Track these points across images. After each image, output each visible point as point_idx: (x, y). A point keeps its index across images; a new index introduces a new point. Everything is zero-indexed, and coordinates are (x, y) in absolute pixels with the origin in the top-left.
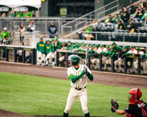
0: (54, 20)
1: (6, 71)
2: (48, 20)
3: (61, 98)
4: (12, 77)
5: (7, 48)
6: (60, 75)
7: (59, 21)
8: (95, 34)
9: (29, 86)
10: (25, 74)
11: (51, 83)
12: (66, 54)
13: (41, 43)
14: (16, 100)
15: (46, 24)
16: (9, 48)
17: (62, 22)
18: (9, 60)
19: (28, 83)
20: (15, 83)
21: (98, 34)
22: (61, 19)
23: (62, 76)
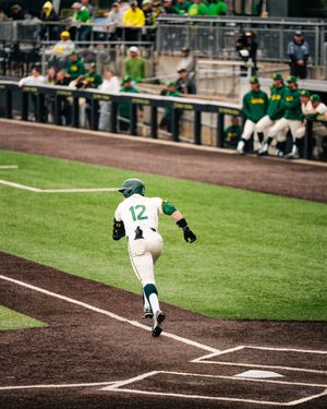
0: (303, 27)
1: (170, 175)
2: (287, 26)
3: (311, 264)
4: (186, 194)
5: (176, 106)
6: (314, 187)
7: (317, 28)
9: (228, 225)
10: (221, 184)
11: (287, 216)
14: (192, 269)
15: (281, 37)
16: (180, 106)
17: (323, 32)
18: (181, 137)
19: (227, 214)
22: (322, 23)
23: (318, 191)
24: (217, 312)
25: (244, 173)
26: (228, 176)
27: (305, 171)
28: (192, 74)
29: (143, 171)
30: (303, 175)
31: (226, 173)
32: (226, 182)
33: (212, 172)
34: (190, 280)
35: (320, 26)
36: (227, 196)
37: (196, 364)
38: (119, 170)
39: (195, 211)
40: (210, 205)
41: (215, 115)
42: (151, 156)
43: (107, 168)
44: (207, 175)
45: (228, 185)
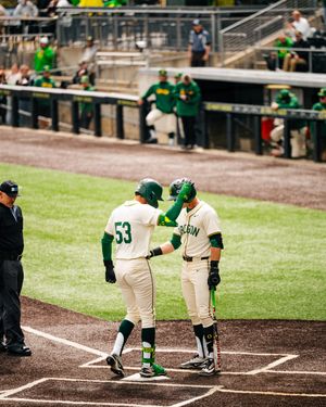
0: (200, 16)
1: (70, 171)
2: (184, 15)
5: (75, 99)
6: (210, 178)
7: (213, 19)
8: (307, 53)
10: (118, 177)
12: (229, 116)
13: (164, 84)
15: (179, 25)
16: (79, 99)
17: (220, 20)
20: (89, 212)
21: (313, 52)
22: (218, 12)
23: (213, 182)
24: (108, 314)
25: (143, 165)
26: (125, 169)
27: (202, 161)
28: (92, 65)
29: (43, 167)
30: (200, 165)
31: (123, 166)
32: (124, 175)
33: (110, 166)
34: (83, 281)
35: (216, 15)
36: (124, 191)
37: (85, 369)
38: (19, 167)
39: (92, 208)
40: (107, 201)
41: (115, 107)
42: (51, 150)
43: (7, 164)
44: (105, 169)
45: (126, 179)
